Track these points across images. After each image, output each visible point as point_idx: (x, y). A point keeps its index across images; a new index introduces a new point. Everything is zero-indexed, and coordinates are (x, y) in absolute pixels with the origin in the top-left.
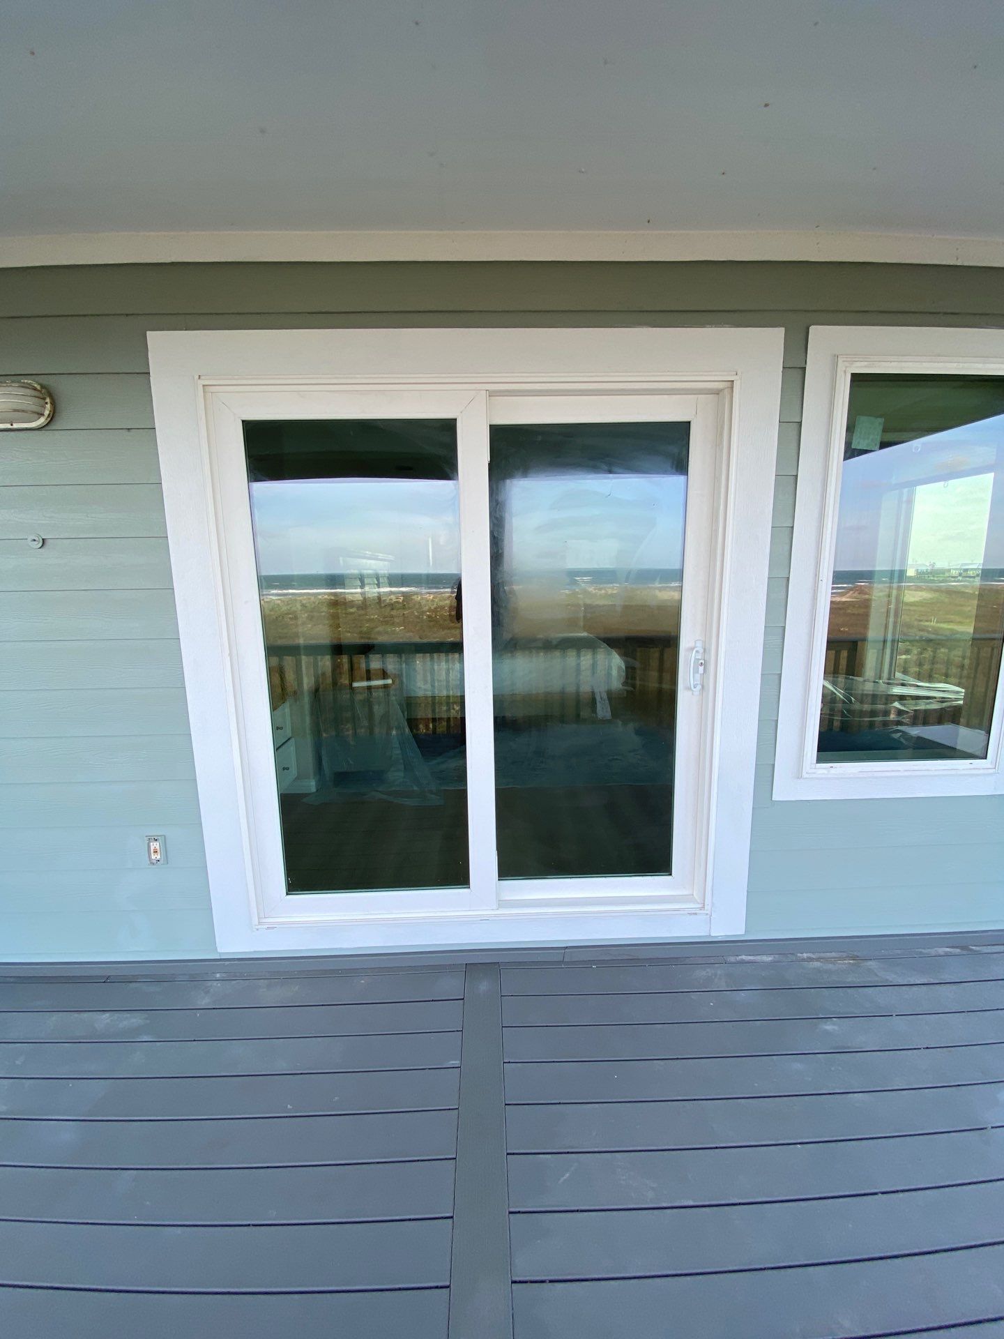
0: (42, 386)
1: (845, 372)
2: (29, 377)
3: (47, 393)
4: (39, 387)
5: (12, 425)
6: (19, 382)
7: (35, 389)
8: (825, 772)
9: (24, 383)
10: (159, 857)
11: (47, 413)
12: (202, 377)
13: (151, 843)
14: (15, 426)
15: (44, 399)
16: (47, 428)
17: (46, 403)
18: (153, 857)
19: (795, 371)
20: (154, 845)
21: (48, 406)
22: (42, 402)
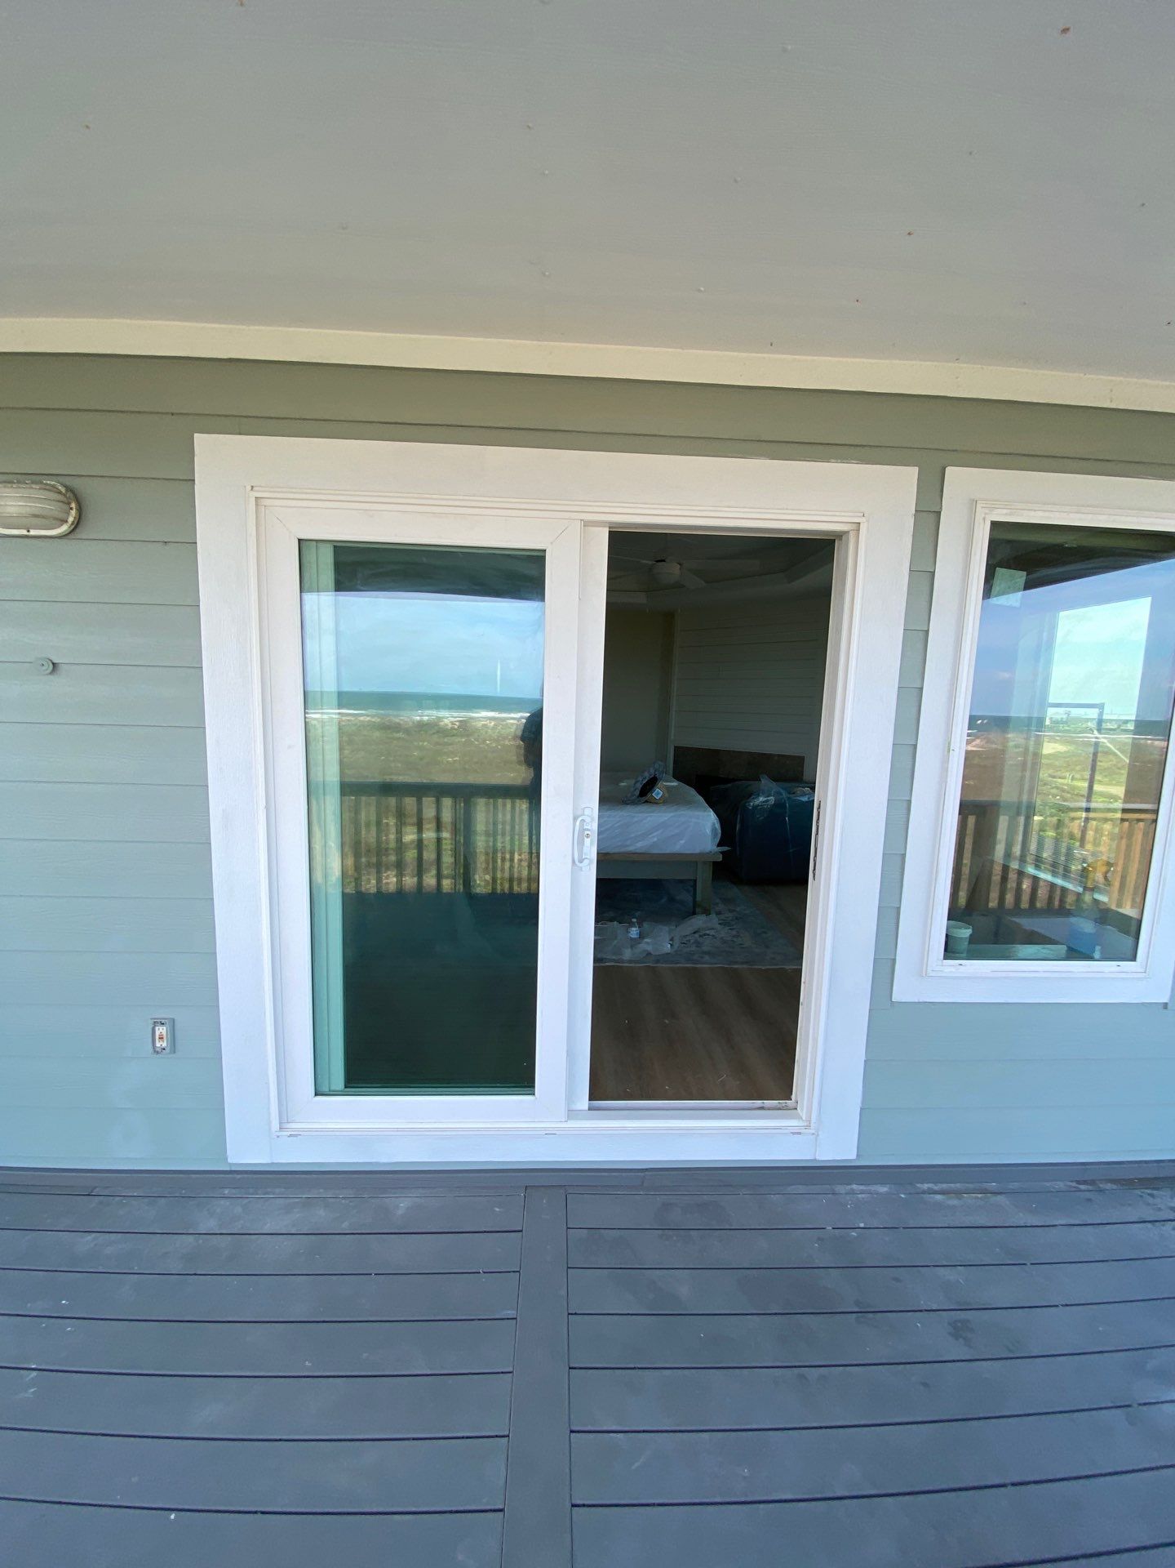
0: (69, 489)
1: (984, 519)
2: (54, 477)
3: (74, 496)
4: (63, 490)
5: (28, 531)
6: (41, 483)
7: (60, 492)
8: (953, 970)
9: (47, 484)
10: (164, 1045)
11: (71, 519)
12: (254, 489)
13: (157, 1028)
14: (33, 532)
15: (69, 504)
16: (71, 536)
17: (71, 509)
18: (158, 1045)
19: (928, 516)
20: (161, 1030)
21: (73, 512)
22: (66, 507)
